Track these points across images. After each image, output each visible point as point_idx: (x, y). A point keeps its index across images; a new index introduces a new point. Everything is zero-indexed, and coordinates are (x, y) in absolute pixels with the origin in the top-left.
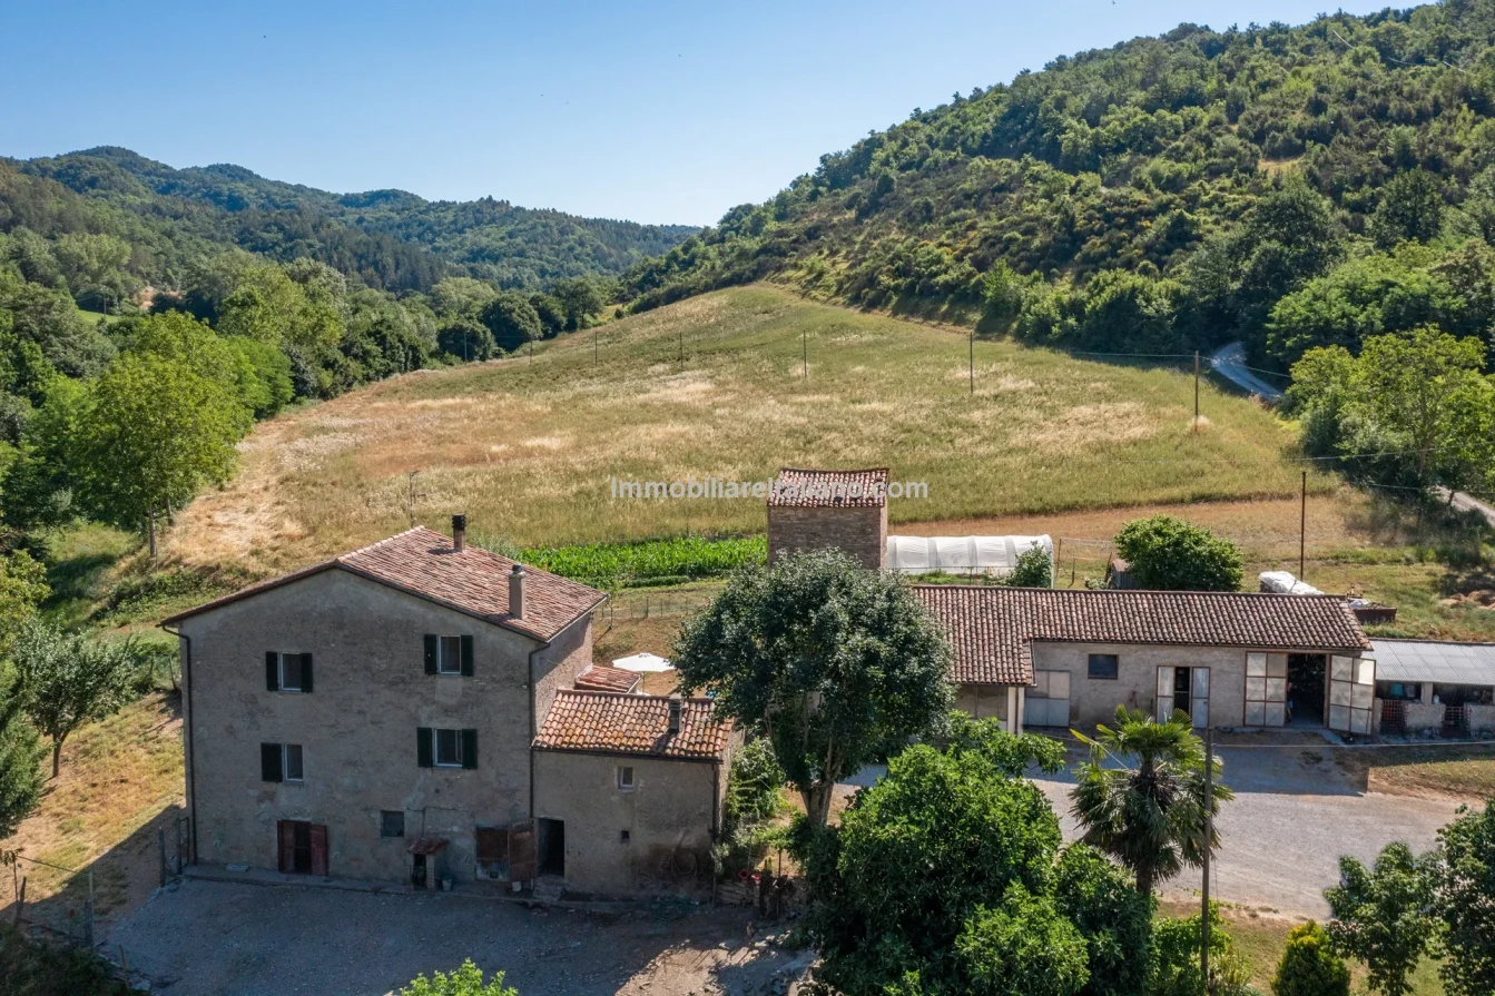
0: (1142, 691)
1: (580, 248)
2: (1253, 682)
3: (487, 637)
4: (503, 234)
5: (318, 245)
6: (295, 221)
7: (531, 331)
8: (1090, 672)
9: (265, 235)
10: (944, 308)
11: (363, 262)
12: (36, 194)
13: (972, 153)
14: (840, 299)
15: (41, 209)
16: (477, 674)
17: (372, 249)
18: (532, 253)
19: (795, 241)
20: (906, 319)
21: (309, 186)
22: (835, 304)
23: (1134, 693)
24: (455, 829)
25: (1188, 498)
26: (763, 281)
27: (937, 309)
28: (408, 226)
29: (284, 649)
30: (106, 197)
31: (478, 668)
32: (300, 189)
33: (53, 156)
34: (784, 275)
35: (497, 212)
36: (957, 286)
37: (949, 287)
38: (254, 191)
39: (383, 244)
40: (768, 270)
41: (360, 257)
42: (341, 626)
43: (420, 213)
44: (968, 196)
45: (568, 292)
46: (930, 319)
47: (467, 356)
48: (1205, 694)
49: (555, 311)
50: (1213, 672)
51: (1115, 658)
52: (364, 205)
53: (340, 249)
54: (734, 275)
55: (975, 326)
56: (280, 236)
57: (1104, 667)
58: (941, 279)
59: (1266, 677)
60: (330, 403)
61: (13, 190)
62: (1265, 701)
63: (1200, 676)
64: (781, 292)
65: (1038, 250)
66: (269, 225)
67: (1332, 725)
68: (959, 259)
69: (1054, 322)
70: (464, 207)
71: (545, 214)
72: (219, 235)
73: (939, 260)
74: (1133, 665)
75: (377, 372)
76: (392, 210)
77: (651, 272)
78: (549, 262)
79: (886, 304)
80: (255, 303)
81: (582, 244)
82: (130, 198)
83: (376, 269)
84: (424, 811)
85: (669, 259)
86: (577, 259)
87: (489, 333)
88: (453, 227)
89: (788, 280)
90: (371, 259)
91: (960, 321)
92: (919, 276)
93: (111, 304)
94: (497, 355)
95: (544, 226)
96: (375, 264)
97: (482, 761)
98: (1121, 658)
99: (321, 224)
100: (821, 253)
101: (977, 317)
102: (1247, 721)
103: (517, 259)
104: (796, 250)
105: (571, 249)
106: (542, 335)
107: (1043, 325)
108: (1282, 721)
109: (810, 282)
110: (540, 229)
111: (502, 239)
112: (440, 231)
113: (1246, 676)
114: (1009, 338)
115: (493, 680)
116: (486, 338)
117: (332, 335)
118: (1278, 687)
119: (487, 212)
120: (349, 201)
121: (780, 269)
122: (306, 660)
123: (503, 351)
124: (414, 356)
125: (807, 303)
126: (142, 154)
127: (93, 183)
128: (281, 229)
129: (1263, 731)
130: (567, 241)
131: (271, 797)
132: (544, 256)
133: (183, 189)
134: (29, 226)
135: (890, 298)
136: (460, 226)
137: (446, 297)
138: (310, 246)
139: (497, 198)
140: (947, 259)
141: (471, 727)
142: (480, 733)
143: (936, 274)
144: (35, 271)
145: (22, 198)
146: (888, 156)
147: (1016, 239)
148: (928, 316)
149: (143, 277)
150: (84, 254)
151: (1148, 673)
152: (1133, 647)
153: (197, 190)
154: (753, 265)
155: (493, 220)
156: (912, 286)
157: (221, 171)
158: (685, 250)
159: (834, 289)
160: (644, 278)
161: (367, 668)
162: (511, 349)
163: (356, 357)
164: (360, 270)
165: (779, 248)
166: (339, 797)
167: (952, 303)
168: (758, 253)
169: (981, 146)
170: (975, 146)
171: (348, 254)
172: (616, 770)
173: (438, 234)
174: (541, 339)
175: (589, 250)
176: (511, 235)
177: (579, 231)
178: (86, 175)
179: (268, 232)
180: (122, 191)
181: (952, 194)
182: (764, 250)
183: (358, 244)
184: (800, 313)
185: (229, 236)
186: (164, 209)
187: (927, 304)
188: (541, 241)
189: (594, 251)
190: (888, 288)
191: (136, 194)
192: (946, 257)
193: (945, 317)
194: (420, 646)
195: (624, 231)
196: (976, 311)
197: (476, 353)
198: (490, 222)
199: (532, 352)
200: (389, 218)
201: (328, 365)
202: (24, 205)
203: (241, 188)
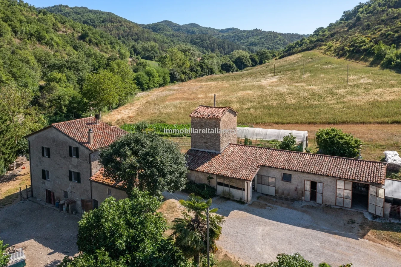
0: (299, 187)
1: (279, 42)
2: (339, 190)
3: (81, 148)
4: (259, 38)
5: (209, 42)
6: (204, 37)
7: (248, 65)
8: (282, 179)
9: (197, 41)
10: (362, 57)
11: (220, 47)
12: (143, 32)
13: (389, 7)
14: (334, 55)
15: (143, 36)
16: (80, 157)
17: (222, 43)
18: (266, 43)
19: (327, 37)
20: (349, 60)
21: (212, 28)
22: (332, 56)
23: (297, 188)
24: (77, 198)
25: (390, 122)
26: (315, 50)
27: (360, 57)
28: (234, 37)
29: (45, 146)
30: (162, 32)
31: (80, 156)
32: (210, 28)
33: (151, 23)
34: (321, 48)
35: (258, 33)
36: (368, 50)
37: (365, 50)
38: (198, 29)
39: (225, 42)
40: (317, 46)
41: (219, 45)
42: (54, 142)
43: (238, 33)
44: (383, 21)
45: (261, 54)
46: (357, 60)
47: (228, 71)
48: (321, 192)
49: (256, 59)
50: (324, 185)
51: (291, 175)
52: (226, 32)
53: (214, 43)
54: (308, 48)
55: (370, 63)
56: (200, 41)
57: (287, 178)
58: (363, 48)
59: (344, 189)
60: (183, 83)
61: (138, 32)
62: (344, 198)
63: (319, 185)
64: (318, 53)
65: (397, 37)
66: (198, 38)
67: (370, 211)
68: (371, 41)
69: (393, 61)
70: (250, 31)
71: (271, 32)
72: (186, 41)
73: (364, 42)
74: (296, 178)
75: (200, 75)
76: (231, 33)
77: (290, 47)
78: (270, 45)
79: (345, 56)
80: (167, 57)
81: (280, 40)
82: (168, 33)
83: (223, 48)
84: (71, 192)
85: (296, 44)
86: (278, 44)
87: (234, 65)
88: (246, 37)
89: (322, 49)
90: (222, 46)
91: (366, 61)
92: (356, 47)
93: (153, 58)
94: (237, 71)
95: (270, 36)
96: (223, 47)
97: (81, 181)
98: (292, 175)
99: (210, 37)
100: (333, 41)
101: (371, 59)
102: (337, 204)
103: (261, 45)
104: (326, 40)
105: (277, 42)
106: (251, 65)
107: (390, 61)
108: (350, 206)
109: (327, 49)
110: (269, 36)
111: (258, 40)
112: (243, 38)
113: (336, 188)
114: (379, 66)
115: (83, 160)
116: (233, 66)
117: (187, 65)
118: (348, 193)
119: (256, 32)
120: (222, 31)
121: (321, 46)
122: (48, 150)
123: (239, 70)
124: (211, 71)
125: (325, 56)
126: (173, 22)
127: (159, 29)
128: (200, 39)
129: (342, 209)
130: (276, 40)
131: (44, 183)
132: (269, 44)
133: (182, 30)
134: (141, 40)
135: (347, 54)
136: (248, 36)
137: (234, 56)
138: (207, 43)
139: (258, 29)
140: (367, 41)
141: (79, 172)
142: (81, 174)
143: (362, 46)
144: (137, 51)
145: (140, 34)
146: (363, 10)
147: (391, 34)
148: (356, 59)
149: (165, 52)
150: (147, 46)
151: (302, 182)
152: (297, 172)
153: (185, 30)
154: (313, 45)
155: (257, 35)
156: (353, 50)
157: (191, 25)
158: (301, 41)
159: (333, 51)
160: (288, 49)
161: (59, 153)
162: (241, 69)
163: (194, 71)
164: (218, 49)
165: (322, 40)
166: (56, 185)
167: (365, 55)
168: (316, 41)
169: (394, 5)
170: (392, 5)
171: (216, 45)
172: (107, 189)
173: (242, 39)
174: (251, 66)
175: (282, 42)
176: (260, 38)
177: (280, 37)
178: (158, 27)
179: (197, 40)
180: (166, 31)
181: (378, 21)
182: (318, 41)
183: (219, 42)
184: (321, 58)
185: (188, 41)
186: (175, 35)
187: (357, 55)
188: (268, 40)
189: (283, 42)
190: (347, 51)
191: (169, 31)
192: (366, 40)
193: (362, 60)
194: (68, 148)
195: (293, 36)
196: (372, 58)
197: (230, 70)
198: (256, 35)
199: (247, 70)
200: (230, 35)
201: (184, 73)
202: (140, 35)
203: (195, 29)
